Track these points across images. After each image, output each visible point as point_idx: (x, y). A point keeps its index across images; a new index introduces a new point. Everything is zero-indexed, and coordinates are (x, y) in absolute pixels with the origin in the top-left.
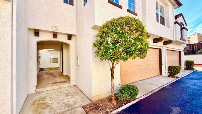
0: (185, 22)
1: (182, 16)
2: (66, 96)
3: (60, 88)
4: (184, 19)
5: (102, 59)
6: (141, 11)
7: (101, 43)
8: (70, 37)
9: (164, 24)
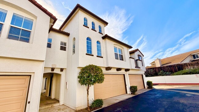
0: (142, 54)
1: (139, 50)
2: (59, 110)
3: (52, 107)
4: (140, 52)
5: (82, 85)
6: (105, 55)
7: (81, 77)
8: (62, 70)
9: (122, 60)
